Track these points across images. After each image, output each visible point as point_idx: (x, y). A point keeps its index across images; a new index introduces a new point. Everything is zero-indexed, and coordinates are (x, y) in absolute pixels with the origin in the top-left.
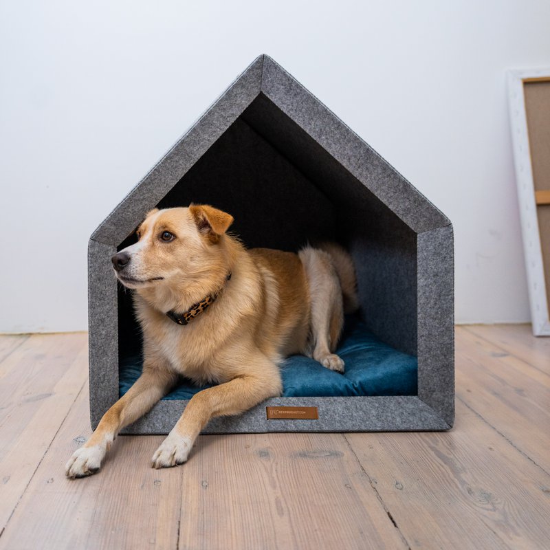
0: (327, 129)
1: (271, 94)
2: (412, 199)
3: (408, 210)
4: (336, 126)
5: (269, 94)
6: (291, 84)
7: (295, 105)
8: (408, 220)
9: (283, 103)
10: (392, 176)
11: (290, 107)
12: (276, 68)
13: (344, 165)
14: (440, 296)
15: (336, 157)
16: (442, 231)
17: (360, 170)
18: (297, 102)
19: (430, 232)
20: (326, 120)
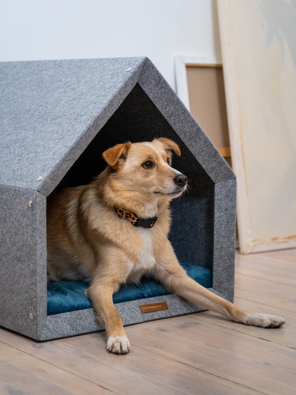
0: (177, 113)
1: (144, 85)
2: (217, 161)
3: (213, 169)
4: (183, 111)
5: (143, 84)
6: (160, 80)
7: (159, 95)
8: (212, 176)
9: (151, 92)
10: (209, 146)
11: (156, 95)
12: (153, 68)
13: (181, 137)
14: (228, 223)
15: (177, 132)
16: (231, 181)
17: (190, 141)
18: (161, 93)
19: (223, 182)
20: (177, 107)
